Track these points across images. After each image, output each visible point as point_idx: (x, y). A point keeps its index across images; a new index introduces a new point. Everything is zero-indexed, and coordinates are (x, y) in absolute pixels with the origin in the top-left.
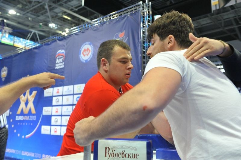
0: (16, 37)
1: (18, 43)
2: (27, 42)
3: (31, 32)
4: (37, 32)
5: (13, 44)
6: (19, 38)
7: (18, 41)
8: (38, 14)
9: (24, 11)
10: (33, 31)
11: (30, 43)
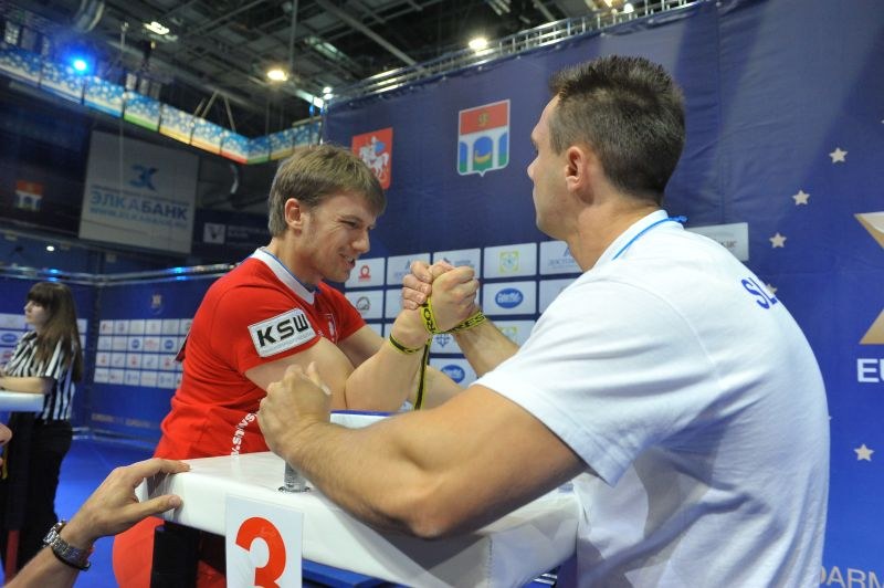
0: (165, 106)
1: (173, 125)
2: (197, 125)
3: (208, 96)
4: (226, 95)
5: (159, 128)
6: (176, 111)
7: (172, 118)
8: (255, 30)
9: (213, 19)
10: (217, 92)
11: (205, 126)
